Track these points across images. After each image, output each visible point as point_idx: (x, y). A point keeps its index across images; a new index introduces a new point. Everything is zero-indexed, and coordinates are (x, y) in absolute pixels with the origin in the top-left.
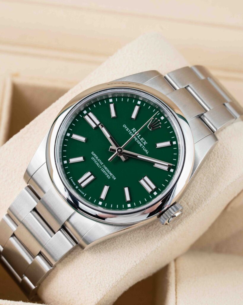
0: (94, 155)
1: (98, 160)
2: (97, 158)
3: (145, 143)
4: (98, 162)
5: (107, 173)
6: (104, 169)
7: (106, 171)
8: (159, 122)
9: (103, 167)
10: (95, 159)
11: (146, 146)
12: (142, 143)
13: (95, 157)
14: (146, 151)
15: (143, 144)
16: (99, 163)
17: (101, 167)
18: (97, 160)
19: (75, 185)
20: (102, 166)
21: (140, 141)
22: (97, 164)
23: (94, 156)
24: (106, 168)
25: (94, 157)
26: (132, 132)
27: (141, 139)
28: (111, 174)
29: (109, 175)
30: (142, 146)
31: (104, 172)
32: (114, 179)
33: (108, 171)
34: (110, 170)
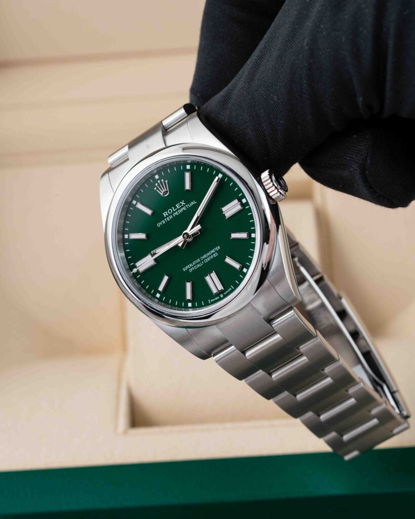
0: (187, 267)
1: (194, 264)
2: (191, 265)
3: (183, 203)
4: (196, 264)
5: (210, 255)
6: (205, 259)
7: (208, 257)
8: (161, 182)
9: (203, 260)
10: (191, 267)
11: (187, 202)
12: (182, 207)
13: (190, 267)
14: (192, 203)
15: (184, 205)
16: (198, 263)
17: (203, 262)
18: (194, 266)
19: (218, 298)
20: (201, 261)
21: (180, 209)
22: (198, 266)
23: (188, 269)
24: (205, 256)
25: (190, 269)
26: (167, 216)
27: (177, 207)
28: (213, 251)
29: (213, 254)
30: (186, 207)
31: (209, 260)
32: (219, 248)
33: (208, 254)
34: (208, 252)
